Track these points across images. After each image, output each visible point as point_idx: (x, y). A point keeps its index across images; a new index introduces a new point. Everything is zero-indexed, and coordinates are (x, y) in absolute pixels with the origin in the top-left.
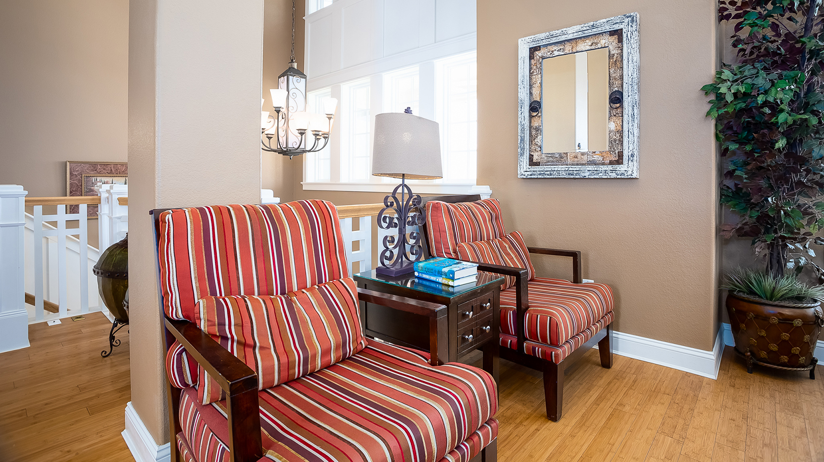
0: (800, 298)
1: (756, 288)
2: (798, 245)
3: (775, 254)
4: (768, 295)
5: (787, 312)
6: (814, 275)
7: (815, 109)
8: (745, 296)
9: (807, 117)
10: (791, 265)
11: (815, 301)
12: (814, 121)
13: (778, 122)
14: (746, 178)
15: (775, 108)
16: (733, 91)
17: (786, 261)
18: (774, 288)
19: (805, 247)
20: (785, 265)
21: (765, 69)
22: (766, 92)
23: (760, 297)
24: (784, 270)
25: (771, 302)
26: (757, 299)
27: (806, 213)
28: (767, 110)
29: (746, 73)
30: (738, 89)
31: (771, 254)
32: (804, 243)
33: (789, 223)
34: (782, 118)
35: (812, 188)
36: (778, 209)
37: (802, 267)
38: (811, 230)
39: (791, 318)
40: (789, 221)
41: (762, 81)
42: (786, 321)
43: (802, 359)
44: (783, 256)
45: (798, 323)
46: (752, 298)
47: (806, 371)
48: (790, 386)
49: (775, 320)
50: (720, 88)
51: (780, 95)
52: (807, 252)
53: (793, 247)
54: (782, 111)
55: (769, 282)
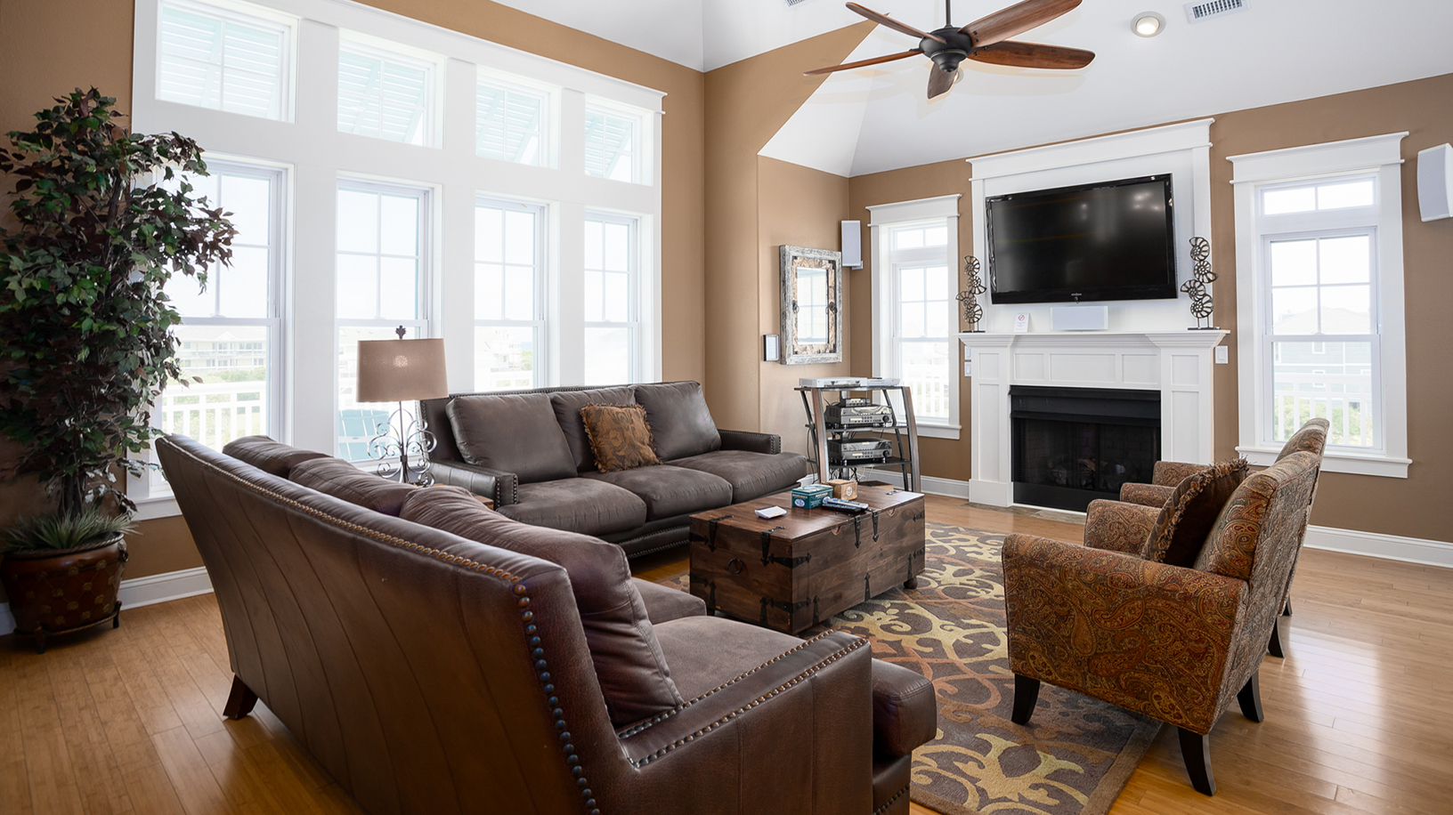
0: (102, 535)
1: (46, 537)
2: (97, 471)
3: (71, 488)
4: (65, 542)
5: (88, 556)
6: (113, 504)
7: (122, 316)
8: (32, 552)
9: (114, 328)
10: (89, 498)
11: (118, 534)
12: (122, 334)
13: (81, 329)
14: (34, 395)
15: (77, 311)
16: (24, 286)
17: (85, 493)
18: (72, 532)
19: (104, 472)
20: (83, 498)
21: (63, 257)
22: (66, 290)
23: (52, 547)
24: (83, 505)
25: (68, 551)
26: (50, 552)
27: (108, 432)
28: (66, 312)
29: (39, 261)
30: (31, 284)
31: (66, 490)
32: (103, 469)
33: (90, 448)
34: (86, 324)
35: (114, 402)
36: (75, 433)
37: (103, 497)
38: (114, 452)
39: (93, 563)
40: (90, 446)
41: (60, 273)
42: (89, 567)
43: (106, 608)
44: (81, 488)
45: (102, 564)
46: (42, 552)
47: (109, 622)
48: (93, 644)
49: (75, 571)
50: (8, 283)
51: (84, 296)
52: (107, 478)
53: (93, 475)
54: (86, 315)
55: (65, 526)
